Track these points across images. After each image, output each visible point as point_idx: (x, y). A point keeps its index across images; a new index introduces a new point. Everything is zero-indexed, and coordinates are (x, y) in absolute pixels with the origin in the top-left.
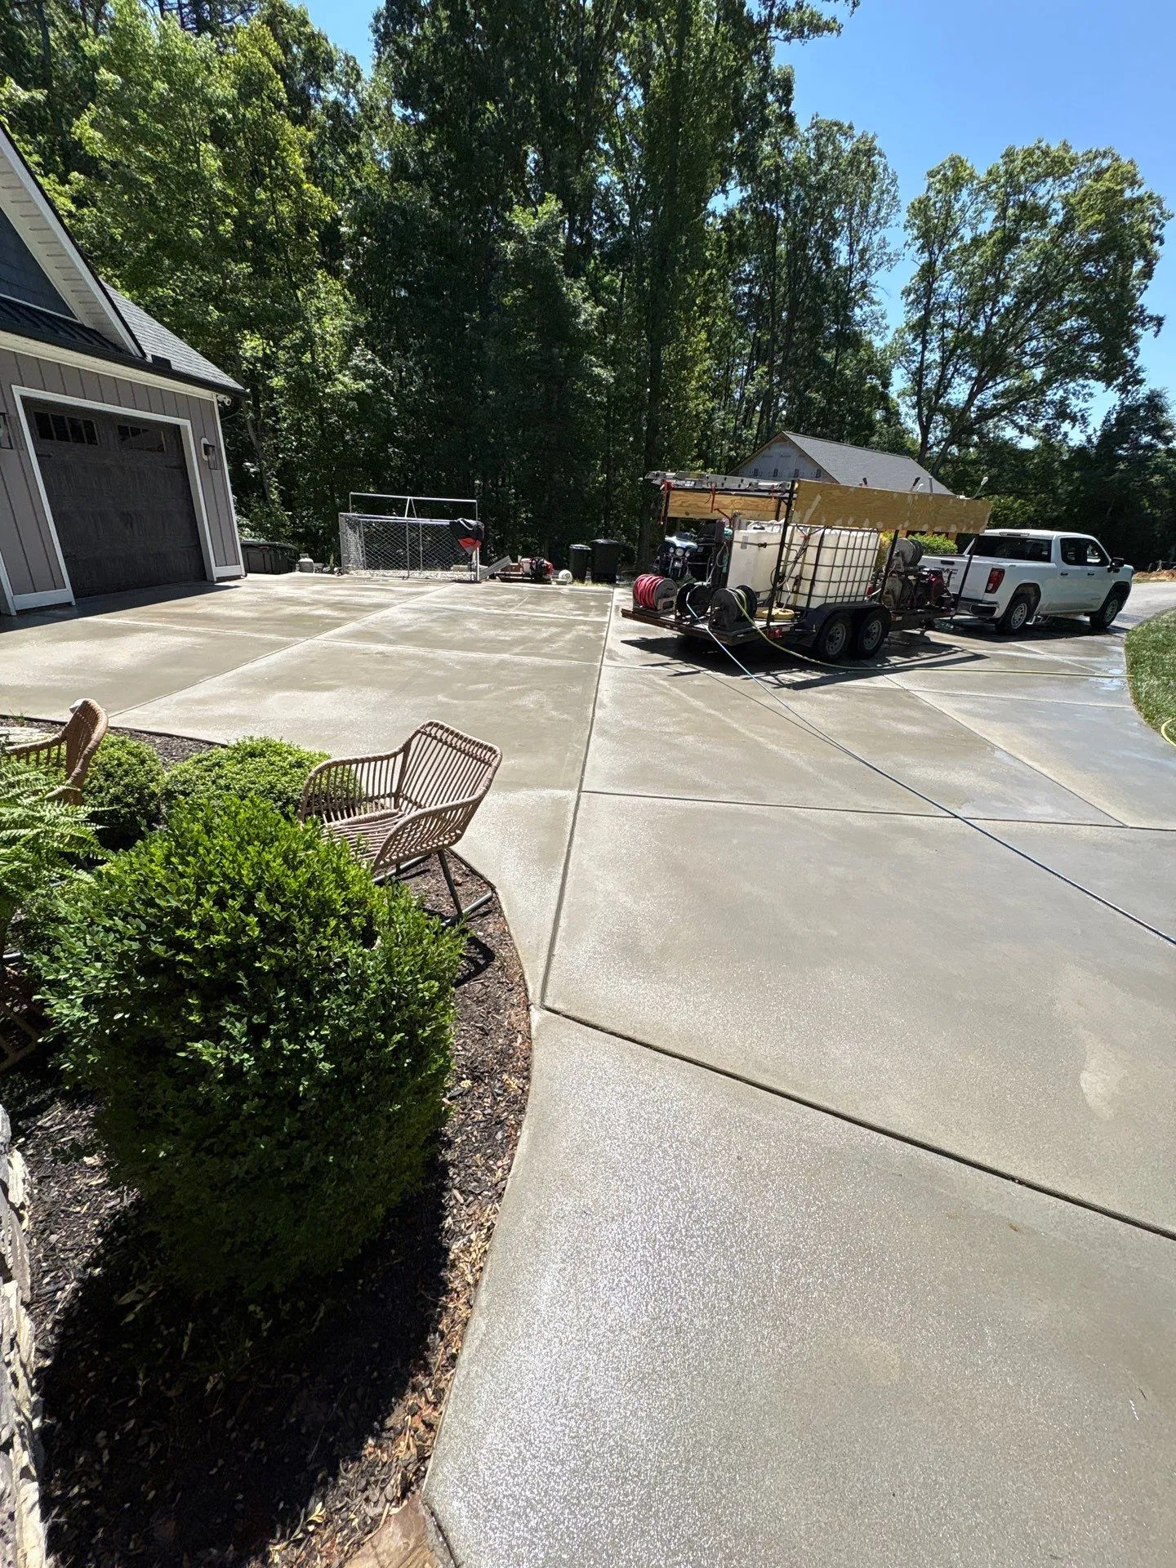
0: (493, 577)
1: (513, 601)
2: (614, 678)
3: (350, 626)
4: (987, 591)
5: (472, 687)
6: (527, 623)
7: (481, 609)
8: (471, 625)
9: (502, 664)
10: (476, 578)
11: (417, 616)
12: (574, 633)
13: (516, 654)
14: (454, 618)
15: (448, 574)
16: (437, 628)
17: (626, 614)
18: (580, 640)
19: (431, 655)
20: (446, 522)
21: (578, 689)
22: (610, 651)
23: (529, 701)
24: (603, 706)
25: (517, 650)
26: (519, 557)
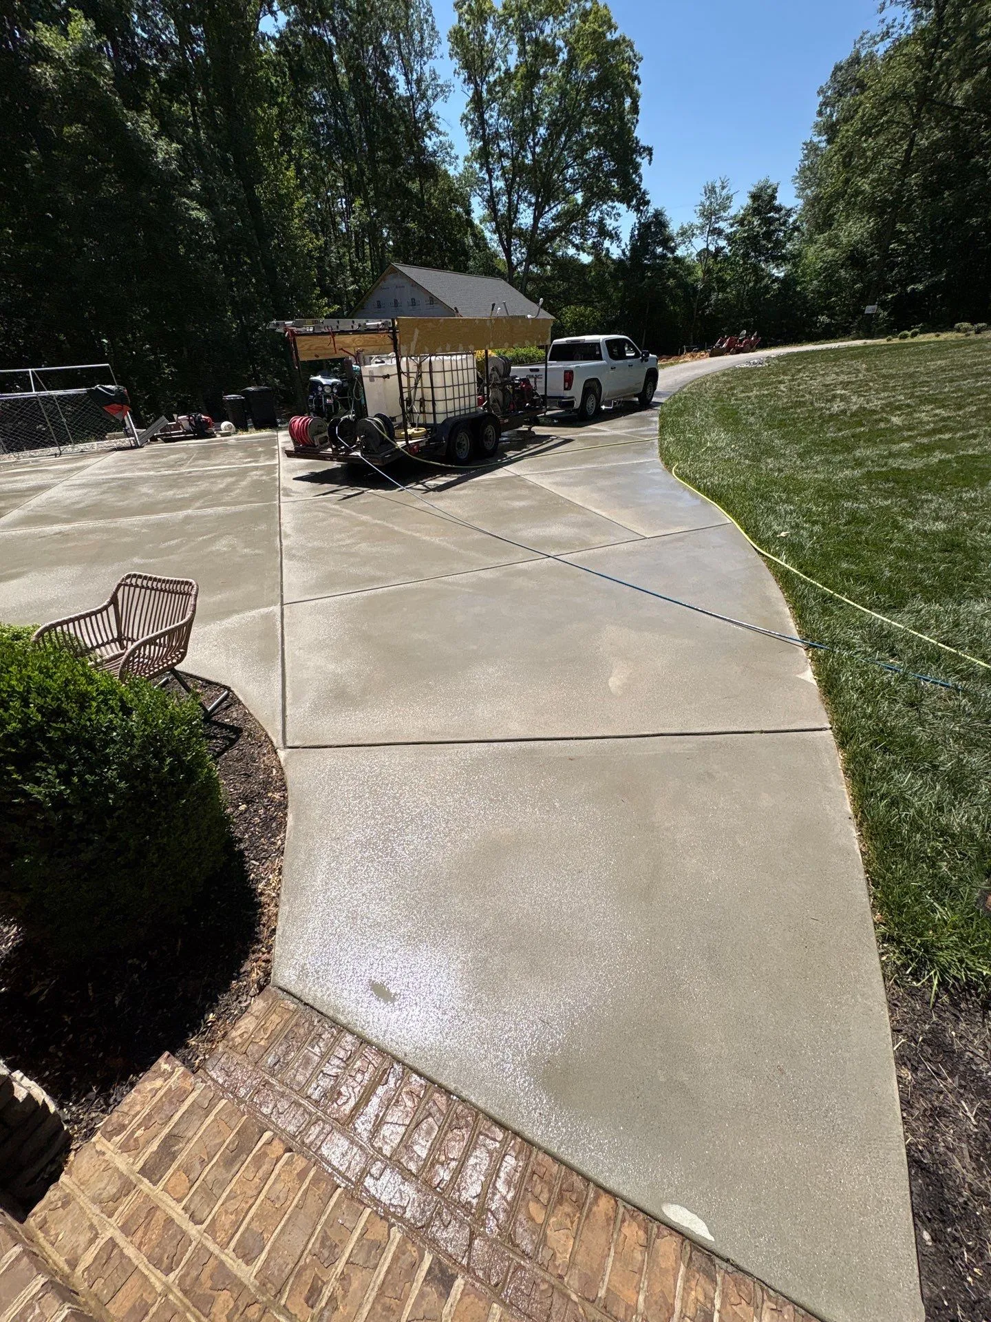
0: (154, 439)
1: (182, 459)
2: (291, 511)
3: (14, 514)
4: (565, 389)
5: (163, 546)
6: (200, 478)
7: (152, 473)
8: (144, 489)
9: (187, 520)
10: (135, 441)
11: (85, 491)
12: (249, 479)
13: (198, 508)
14: (126, 486)
15: (105, 444)
16: (110, 499)
17: (289, 454)
18: (256, 484)
19: (113, 525)
20: (83, 390)
21: (263, 527)
22: (285, 489)
23: (221, 545)
24: (287, 536)
25: (198, 504)
26: (175, 416)
